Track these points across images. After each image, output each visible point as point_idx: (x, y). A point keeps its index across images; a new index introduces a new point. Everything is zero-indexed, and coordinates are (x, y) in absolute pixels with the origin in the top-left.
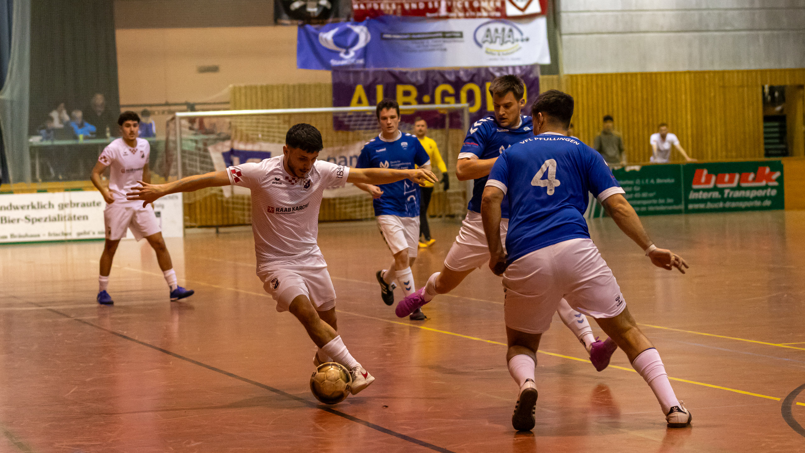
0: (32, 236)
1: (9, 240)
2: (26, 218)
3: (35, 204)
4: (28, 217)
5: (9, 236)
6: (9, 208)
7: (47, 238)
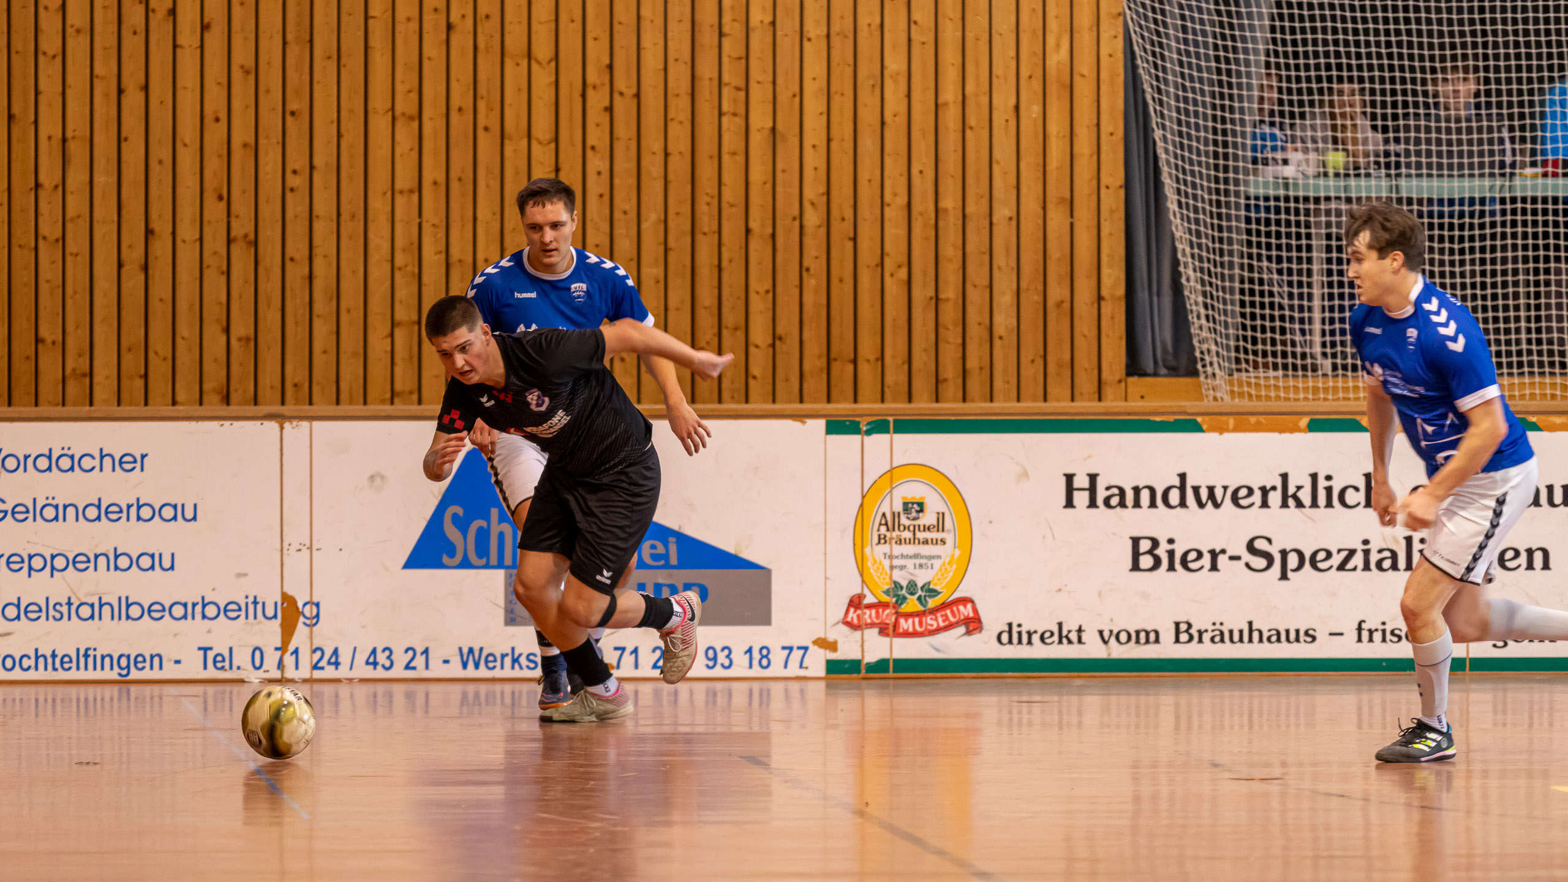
0: (1278, 636)
1: (1168, 649)
2: (1251, 548)
3: (1299, 478)
4: (1260, 544)
5: (1167, 636)
6: (1174, 497)
7: (1348, 648)
